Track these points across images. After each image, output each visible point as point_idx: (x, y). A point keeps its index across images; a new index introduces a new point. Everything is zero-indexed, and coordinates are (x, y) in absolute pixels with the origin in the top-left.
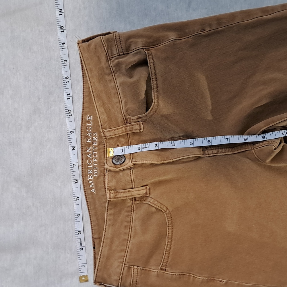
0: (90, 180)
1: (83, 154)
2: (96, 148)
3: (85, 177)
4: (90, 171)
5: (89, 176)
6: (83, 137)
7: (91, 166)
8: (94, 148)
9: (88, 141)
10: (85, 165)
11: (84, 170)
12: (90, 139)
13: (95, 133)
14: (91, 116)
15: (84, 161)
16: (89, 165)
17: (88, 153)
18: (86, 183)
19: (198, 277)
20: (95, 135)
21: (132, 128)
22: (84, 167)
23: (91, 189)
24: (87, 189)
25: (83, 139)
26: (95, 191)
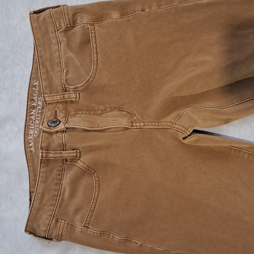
0: (30, 139)
1: (28, 115)
2: (40, 111)
3: (27, 136)
4: (32, 131)
5: (30, 136)
6: (29, 100)
7: (33, 127)
8: (38, 111)
9: (33, 104)
10: (28, 125)
11: (26, 129)
12: (35, 103)
13: (40, 98)
14: (38, 82)
15: (27, 122)
16: (31, 126)
17: (32, 115)
18: (27, 141)
19: (116, 237)
20: (40, 99)
21: (69, 96)
22: (26, 127)
23: (31, 147)
24: (27, 147)
25: (28, 102)
26: (34, 150)
